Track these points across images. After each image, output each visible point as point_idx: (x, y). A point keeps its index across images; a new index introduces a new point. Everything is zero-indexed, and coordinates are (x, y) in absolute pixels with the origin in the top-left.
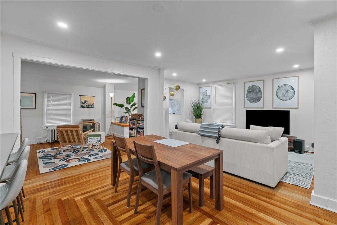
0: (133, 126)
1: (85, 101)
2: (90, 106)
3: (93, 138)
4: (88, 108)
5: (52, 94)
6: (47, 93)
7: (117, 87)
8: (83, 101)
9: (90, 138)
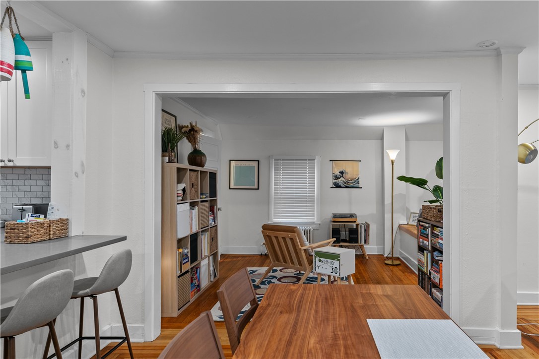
0: (425, 242)
1: (342, 173)
2: (352, 184)
3: (326, 260)
4: (347, 187)
5: (283, 160)
6: (275, 160)
7: (410, 133)
8: (337, 173)
9: (320, 261)
